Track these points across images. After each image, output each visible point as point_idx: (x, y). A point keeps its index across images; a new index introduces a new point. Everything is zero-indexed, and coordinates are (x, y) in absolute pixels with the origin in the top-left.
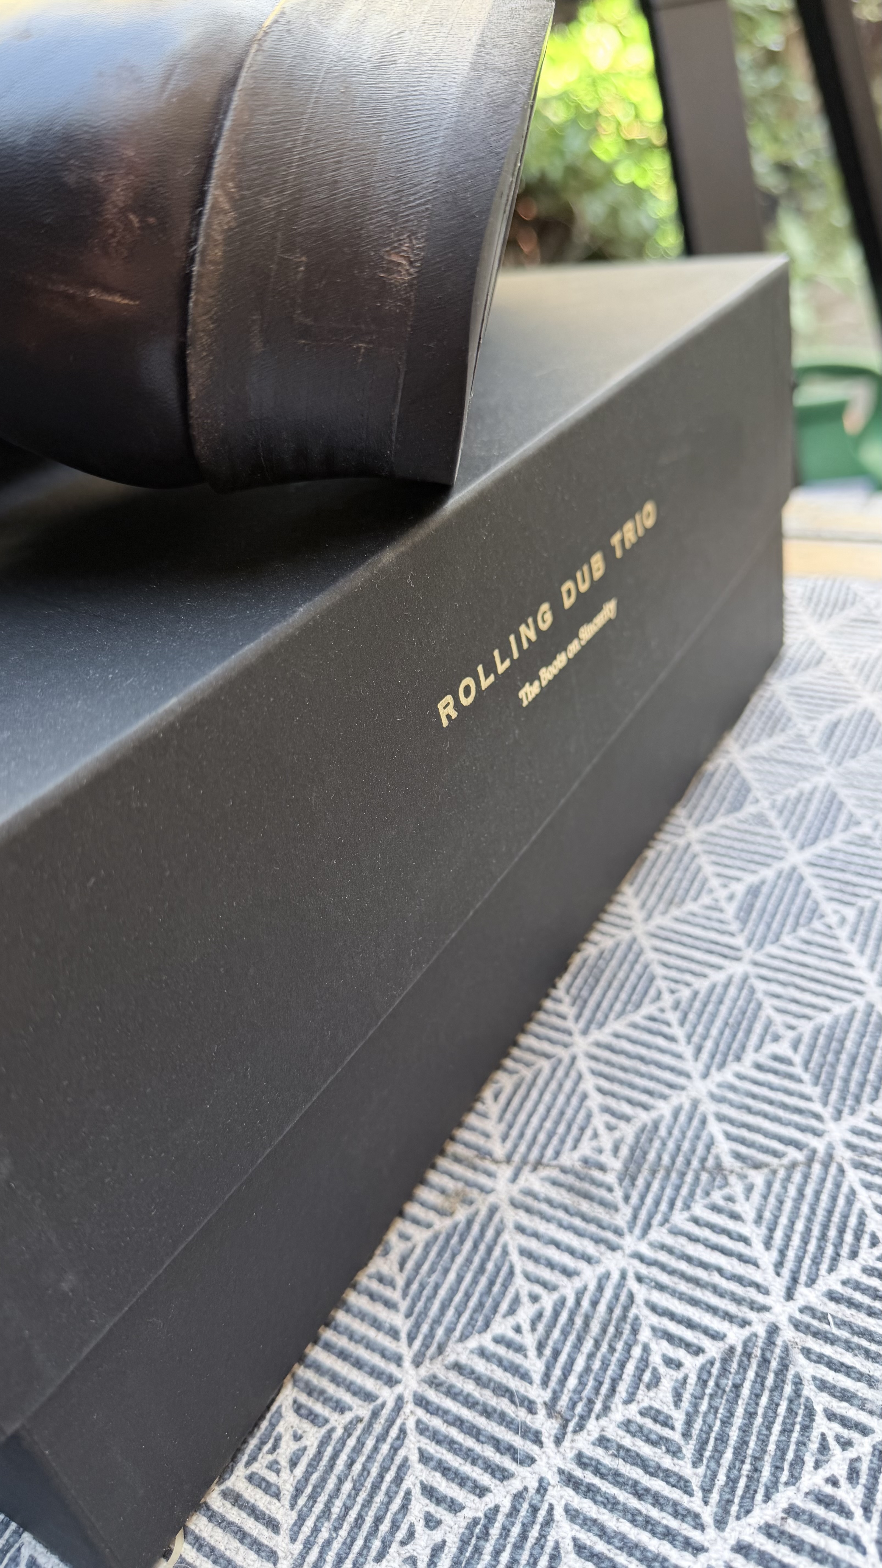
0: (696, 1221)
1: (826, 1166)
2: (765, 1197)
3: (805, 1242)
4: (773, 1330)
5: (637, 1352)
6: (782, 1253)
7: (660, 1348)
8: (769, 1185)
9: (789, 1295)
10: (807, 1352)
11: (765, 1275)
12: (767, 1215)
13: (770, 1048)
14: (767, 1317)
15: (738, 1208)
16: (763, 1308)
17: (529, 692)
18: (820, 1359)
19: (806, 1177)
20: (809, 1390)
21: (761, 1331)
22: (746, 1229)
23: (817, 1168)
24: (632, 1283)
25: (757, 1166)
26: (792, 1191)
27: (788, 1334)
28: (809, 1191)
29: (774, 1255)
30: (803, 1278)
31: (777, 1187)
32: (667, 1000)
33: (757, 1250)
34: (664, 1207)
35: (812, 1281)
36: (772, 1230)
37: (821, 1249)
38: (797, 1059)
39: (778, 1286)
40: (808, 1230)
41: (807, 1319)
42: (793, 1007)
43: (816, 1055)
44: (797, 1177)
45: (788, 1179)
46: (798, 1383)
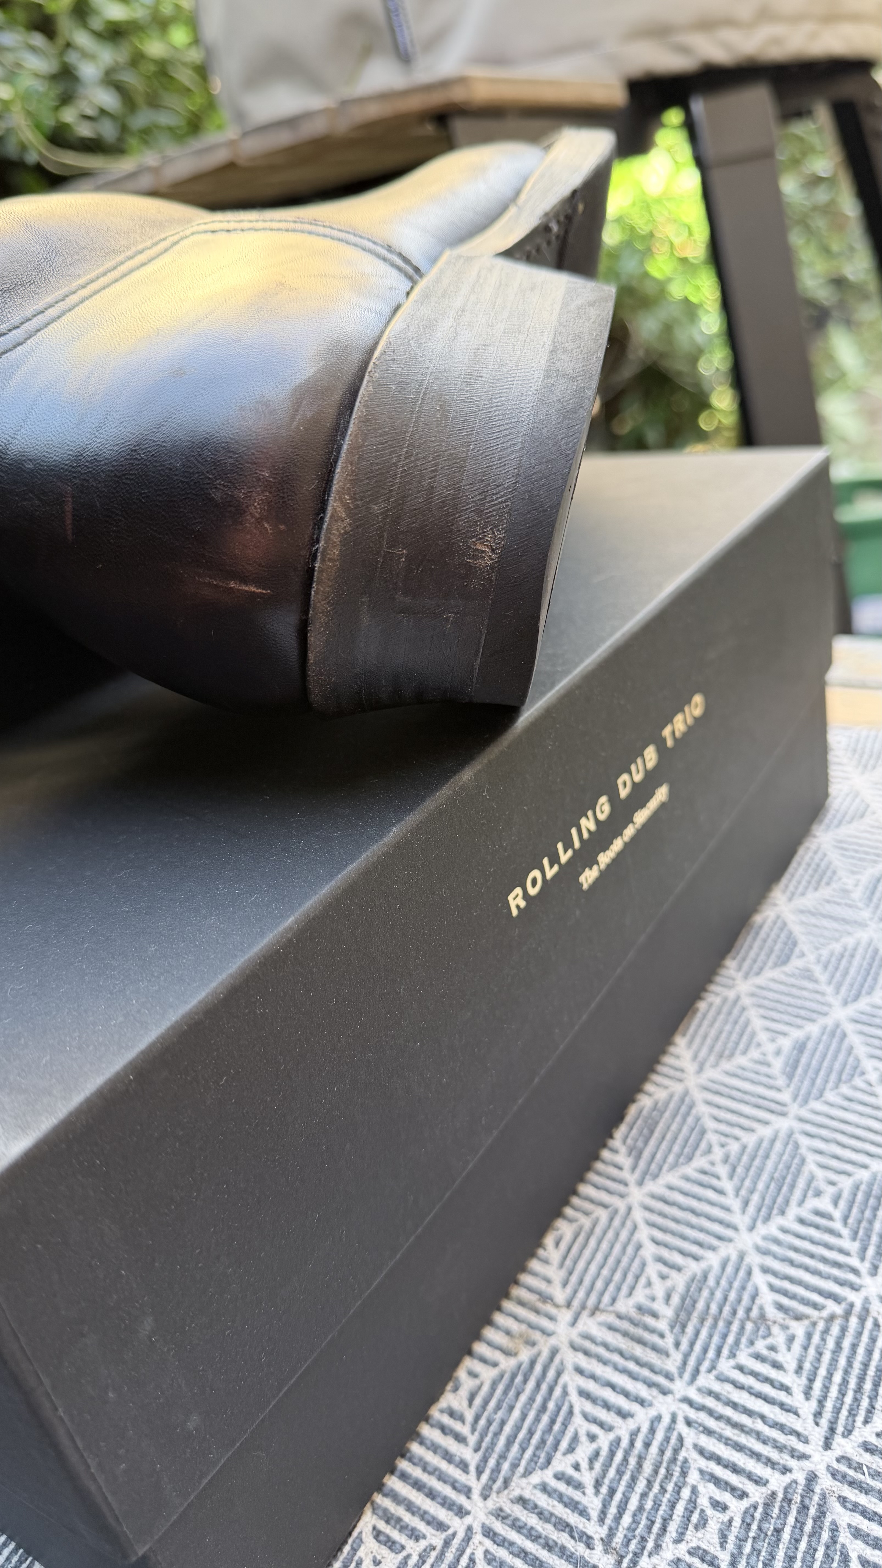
0: (741, 1368)
1: (862, 1320)
2: (806, 1348)
3: (842, 1393)
4: (812, 1478)
5: (686, 1493)
6: (821, 1403)
7: (708, 1491)
8: (809, 1336)
9: (827, 1445)
10: (843, 1500)
11: (804, 1424)
12: (807, 1366)
13: (813, 1203)
14: (806, 1465)
15: (779, 1358)
16: (803, 1457)
17: (588, 877)
18: (855, 1508)
19: (844, 1330)
20: (844, 1537)
21: (801, 1478)
22: (787, 1379)
23: (854, 1321)
24: (681, 1427)
25: (798, 1318)
26: (831, 1343)
27: (825, 1482)
28: (846, 1344)
29: (813, 1405)
30: (840, 1429)
31: (816, 1339)
32: (718, 1154)
33: (797, 1399)
34: (711, 1354)
35: (848, 1432)
36: (811, 1381)
37: (857, 1400)
38: (837, 1214)
39: (817, 1435)
40: (845, 1382)
41: (843, 1468)
42: (834, 1163)
43: (855, 1211)
44: (835, 1330)
45: (826, 1331)
46: (835, 1529)
